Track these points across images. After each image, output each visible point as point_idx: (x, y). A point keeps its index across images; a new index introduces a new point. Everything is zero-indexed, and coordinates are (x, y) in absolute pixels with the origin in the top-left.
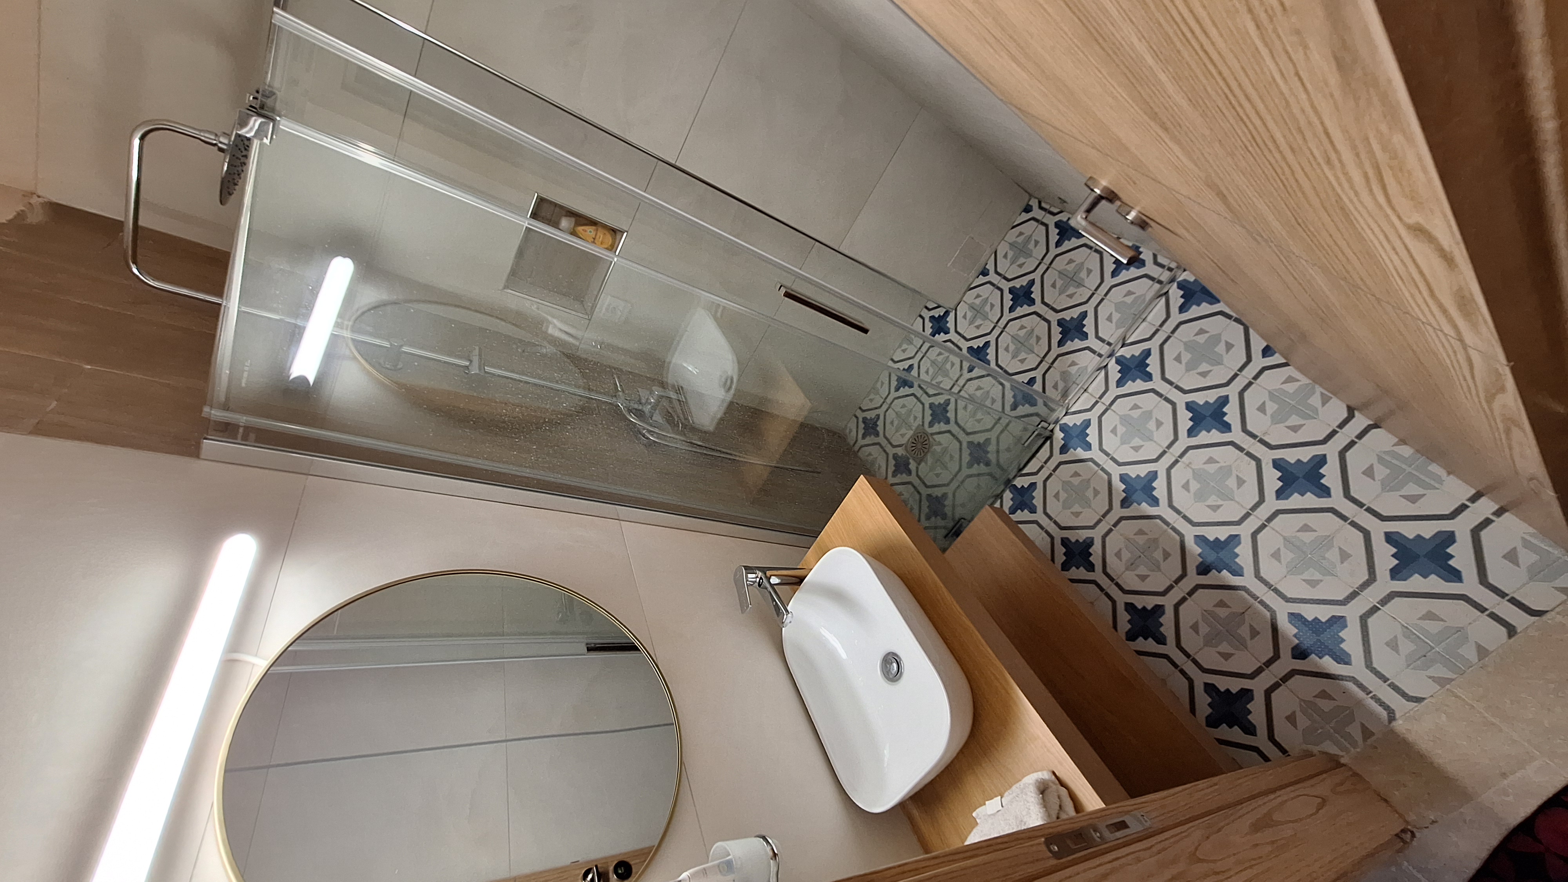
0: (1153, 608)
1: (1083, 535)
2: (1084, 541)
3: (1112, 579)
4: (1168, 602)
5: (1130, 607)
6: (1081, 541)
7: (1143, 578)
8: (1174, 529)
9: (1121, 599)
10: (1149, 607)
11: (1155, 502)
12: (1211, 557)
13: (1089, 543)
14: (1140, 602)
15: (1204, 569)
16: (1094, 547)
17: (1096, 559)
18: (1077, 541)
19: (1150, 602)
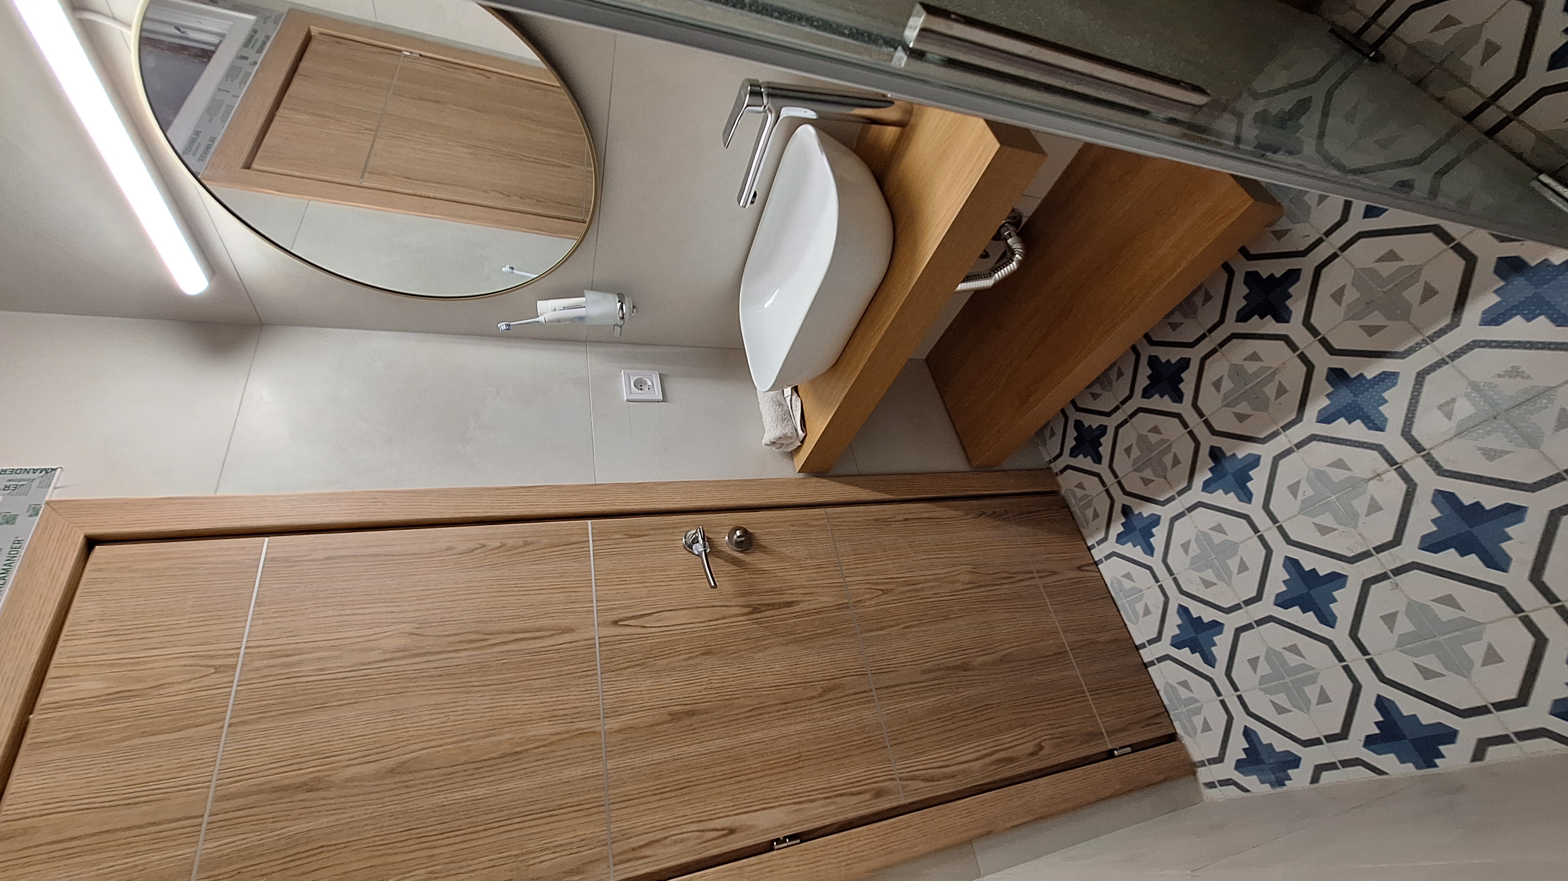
0: (1180, 390)
1: (1297, 307)
2: (1287, 308)
3: (1222, 344)
4: (1185, 408)
5: (1184, 364)
6: (1288, 303)
7: (1217, 385)
8: (1275, 434)
9: (1195, 355)
10: (1181, 386)
11: (1326, 418)
12: (1229, 467)
13: (1282, 316)
14: (1189, 376)
15: (1216, 454)
16: (1274, 322)
17: (1255, 324)
18: (1290, 296)
19: (1187, 387)
